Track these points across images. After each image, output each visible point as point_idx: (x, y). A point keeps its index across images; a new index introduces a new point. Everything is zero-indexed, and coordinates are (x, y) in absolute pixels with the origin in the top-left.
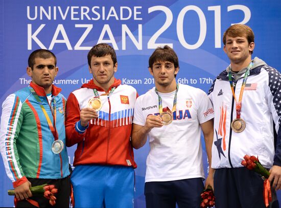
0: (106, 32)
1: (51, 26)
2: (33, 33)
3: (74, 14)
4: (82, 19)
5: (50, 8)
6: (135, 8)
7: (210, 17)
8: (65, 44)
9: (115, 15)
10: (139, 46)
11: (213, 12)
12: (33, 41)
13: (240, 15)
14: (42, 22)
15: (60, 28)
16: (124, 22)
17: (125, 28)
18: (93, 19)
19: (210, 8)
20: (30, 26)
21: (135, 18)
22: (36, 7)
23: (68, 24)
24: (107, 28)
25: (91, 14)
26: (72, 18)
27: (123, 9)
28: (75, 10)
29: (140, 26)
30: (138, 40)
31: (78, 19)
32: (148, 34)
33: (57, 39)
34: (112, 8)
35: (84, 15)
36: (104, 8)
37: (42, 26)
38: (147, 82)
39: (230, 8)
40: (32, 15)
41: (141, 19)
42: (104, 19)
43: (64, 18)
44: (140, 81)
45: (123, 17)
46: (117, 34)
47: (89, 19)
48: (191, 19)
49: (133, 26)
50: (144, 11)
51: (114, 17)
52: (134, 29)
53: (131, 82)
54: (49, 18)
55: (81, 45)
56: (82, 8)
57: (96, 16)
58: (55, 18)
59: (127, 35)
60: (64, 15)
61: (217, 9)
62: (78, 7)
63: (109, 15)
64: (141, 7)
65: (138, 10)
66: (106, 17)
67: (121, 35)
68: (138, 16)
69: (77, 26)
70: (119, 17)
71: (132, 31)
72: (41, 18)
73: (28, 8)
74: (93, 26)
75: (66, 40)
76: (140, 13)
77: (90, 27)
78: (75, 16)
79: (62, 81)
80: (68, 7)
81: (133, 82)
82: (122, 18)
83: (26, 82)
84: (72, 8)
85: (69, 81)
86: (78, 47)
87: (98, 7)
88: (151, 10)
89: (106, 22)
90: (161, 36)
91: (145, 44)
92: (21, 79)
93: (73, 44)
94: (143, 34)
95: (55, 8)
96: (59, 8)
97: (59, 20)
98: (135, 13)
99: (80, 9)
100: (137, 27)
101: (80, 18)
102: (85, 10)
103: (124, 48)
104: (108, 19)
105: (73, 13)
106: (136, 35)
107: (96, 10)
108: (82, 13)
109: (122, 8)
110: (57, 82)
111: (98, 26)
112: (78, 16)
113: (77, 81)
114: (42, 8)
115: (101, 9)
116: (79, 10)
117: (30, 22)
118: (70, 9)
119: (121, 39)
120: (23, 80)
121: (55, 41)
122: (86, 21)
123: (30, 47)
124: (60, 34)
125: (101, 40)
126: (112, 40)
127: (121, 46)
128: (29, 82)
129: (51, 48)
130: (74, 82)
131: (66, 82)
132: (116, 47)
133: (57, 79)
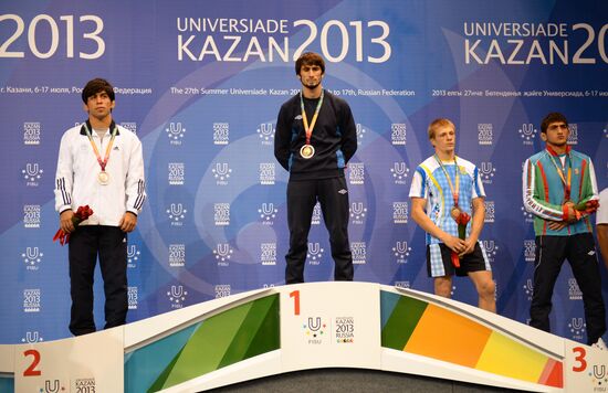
0: (254, 45)
1: (200, 38)
2: (183, 43)
4: (231, 30)
5: (199, 20)
6: (281, 21)
7: (352, 31)
8: (214, 55)
9: (262, 28)
10: (285, 58)
11: (354, 27)
12: (184, 52)
13: (379, 31)
14: (192, 33)
15: (210, 39)
16: (271, 35)
17: (272, 41)
18: (241, 31)
19: (352, 23)
20: (180, 37)
21: (281, 31)
22: (186, 19)
23: (218, 36)
24: (254, 40)
25: (239, 26)
26: (221, 30)
27: (270, 22)
28: (224, 22)
29: (286, 39)
30: (284, 52)
31: (227, 31)
32: (293, 47)
33: (208, 49)
34: (260, 21)
35: (233, 28)
36: (251, 21)
37: (192, 37)
39: (371, 24)
40: (183, 27)
41: (287, 32)
42: (251, 31)
43: (213, 30)
45: (270, 30)
46: (265, 46)
47: (237, 31)
48: (335, 35)
49: (279, 38)
50: (289, 26)
51: (262, 30)
52: (280, 41)
53: (277, 92)
54: (199, 29)
55: (230, 57)
56: (231, 20)
57: (244, 29)
58: (204, 30)
59: (273, 47)
60: (213, 27)
61: (358, 25)
62: (226, 20)
63: (257, 28)
64: (286, 21)
65: (284, 24)
66: (254, 29)
67: (268, 47)
68: (284, 29)
69: (226, 37)
70: (266, 30)
71: (278, 43)
72: (191, 30)
73: (179, 19)
74: (241, 38)
75: (215, 51)
76: (286, 26)
77: (238, 39)
78: (224, 28)
79: (212, 91)
80: (217, 20)
81: (280, 93)
83: (177, 91)
84: (221, 20)
85: (218, 91)
86: (226, 58)
87: (246, 20)
88: (296, 23)
89: (253, 34)
91: (291, 56)
92: (173, 88)
93: (222, 55)
94: (289, 47)
95: (204, 20)
96: (209, 20)
97: (209, 32)
98: (282, 26)
99: (228, 21)
100: (283, 40)
101: (229, 30)
102: (233, 23)
103: (271, 60)
104: (255, 31)
105: (221, 25)
106: (282, 47)
107: (243, 22)
108: (231, 26)
109: (268, 21)
110: (207, 92)
111: (246, 38)
112: (227, 28)
113: (226, 91)
114: (192, 20)
115: (249, 21)
116: (227, 23)
117: (181, 33)
118: (219, 21)
119: (268, 51)
120: (174, 90)
121: (204, 52)
122: (234, 33)
123: (180, 58)
124: (209, 46)
125: (248, 52)
126: (260, 52)
127: (267, 58)
128: (180, 91)
129: (201, 58)
130: (224, 92)
131: (216, 91)
132: (263, 59)
133: (207, 89)
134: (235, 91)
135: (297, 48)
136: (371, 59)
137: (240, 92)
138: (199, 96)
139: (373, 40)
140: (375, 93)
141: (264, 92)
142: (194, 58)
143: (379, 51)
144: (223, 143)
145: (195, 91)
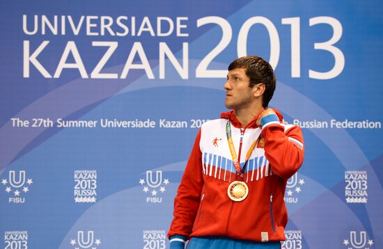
0: (137, 54)
2: (31, 53)
3: (91, 28)
4: (103, 33)
5: (56, 17)
6: (179, 19)
7: (285, 33)
8: (77, 70)
9: (150, 29)
10: (184, 73)
11: (289, 26)
12: (31, 65)
13: (326, 32)
14: (45, 38)
15: (71, 46)
16: (163, 39)
17: (164, 48)
18: (118, 34)
19: (285, 21)
20: (26, 44)
21: (179, 34)
22: (36, 17)
23: (83, 42)
24: (138, 47)
25: (116, 28)
26: (89, 33)
27: (162, 21)
28: (92, 21)
29: (185, 45)
30: (181, 65)
31: (97, 34)
32: (196, 57)
33: (67, 62)
34: (146, 20)
35: (106, 29)
36: (133, 19)
37: (45, 43)
38: (195, 125)
39: (314, 21)
40: (30, 28)
41: (187, 35)
42: (133, 34)
43: (76, 32)
44: (184, 124)
45: (162, 32)
46: (153, 56)
47: (112, 34)
49: (175, 44)
50: (191, 26)
51: (149, 32)
52: (177, 50)
53: (171, 124)
54: (55, 31)
55: (102, 72)
56: (103, 18)
57: (123, 31)
58: (63, 33)
59: (166, 57)
60: (76, 28)
61: (294, 23)
62: (96, 17)
63: (142, 29)
64: (186, 18)
65: (182, 22)
66: (137, 31)
67: (158, 57)
68: (182, 31)
69: (95, 44)
70: (155, 32)
71: (174, 52)
72: (43, 33)
73: (25, 17)
74: (119, 44)
75: (79, 64)
76: (185, 26)
77: (113, 46)
78: (92, 30)
79: (73, 122)
80: (83, 18)
81: (175, 125)
82: (159, 34)
83: (20, 123)
84: (89, 18)
85: (83, 122)
86: (96, 74)
87: (126, 18)
88: (201, 22)
89: (136, 39)
90: (215, 60)
91: (192, 70)
92: (14, 119)
93: (89, 70)
94: (190, 57)
95: (63, 18)
96: (70, 18)
97: (70, 36)
98: (179, 26)
99: (99, 20)
100: (181, 47)
101: (99, 32)
102: (107, 22)
103: (162, 76)
104: (139, 34)
105: (89, 25)
106: (179, 57)
107: (122, 21)
108: (103, 26)
109: (159, 19)
110: (65, 124)
111: (125, 45)
112: (97, 29)
113: (95, 122)
114: (44, 18)
115: (130, 20)
116: (98, 22)
117: (28, 38)
118: (85, 20)
119: (158, 64)
120: (16, 121)
121: (62, 64)
122: (108, 37)
123: (26, 74)
124: (71, 55)
125: (129, 65)
126: (145, 65)
127: (156, 73)
128: (25, 124)
129: (57, 75)
130: (91, 124)
131: (78, 123)
132: (150, 75)
133: (65, 119)
134: (108, 123)
135: (202, 58)
136: (313, 74)
137: (115, 124)
138: (54, 130)
139: (318, 46)
140: (320, 125)
141: (151, 124)
142: (46, 75)
143: (326, 61)
144: (89, 200)
145: (48, 123)
